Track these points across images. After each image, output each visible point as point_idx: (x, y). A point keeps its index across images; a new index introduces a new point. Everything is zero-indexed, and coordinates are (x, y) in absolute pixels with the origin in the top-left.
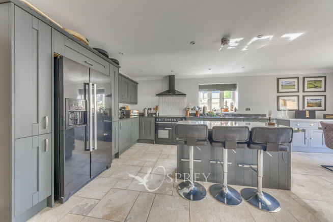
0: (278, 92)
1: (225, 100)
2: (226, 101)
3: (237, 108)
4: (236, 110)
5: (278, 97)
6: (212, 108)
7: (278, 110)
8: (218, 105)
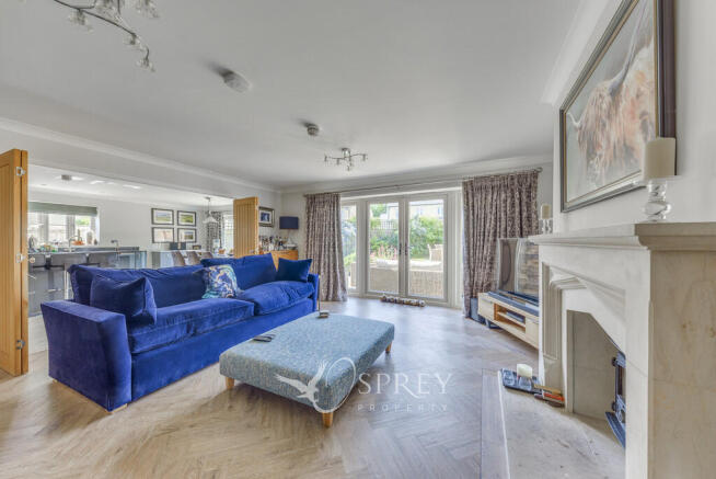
0: (153, 223)
1: (77, 228)
2: (79, 231)
3: (98, 240)
4: (96, 243)
5: (153, 229)
6: (51, 240)
7: (153, 242)
8: (65, 235)
